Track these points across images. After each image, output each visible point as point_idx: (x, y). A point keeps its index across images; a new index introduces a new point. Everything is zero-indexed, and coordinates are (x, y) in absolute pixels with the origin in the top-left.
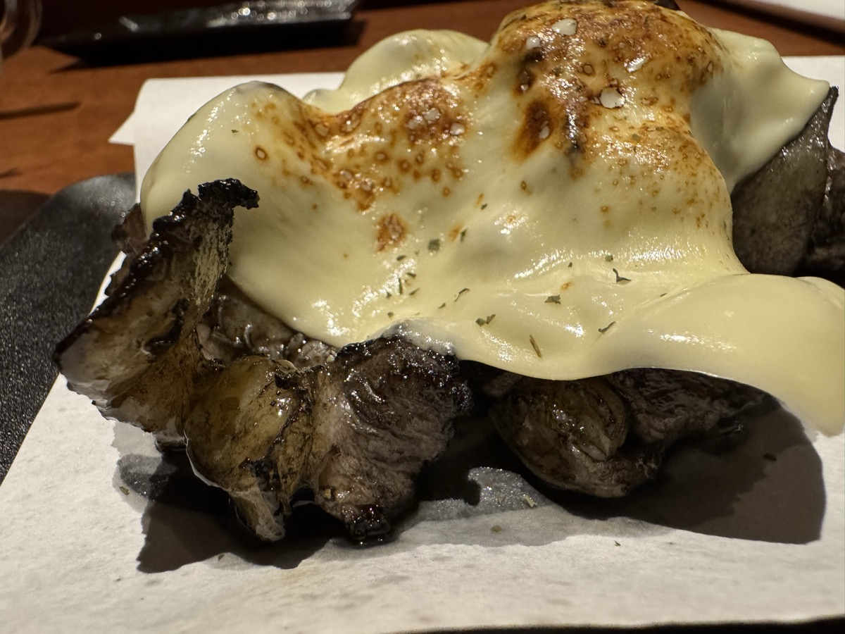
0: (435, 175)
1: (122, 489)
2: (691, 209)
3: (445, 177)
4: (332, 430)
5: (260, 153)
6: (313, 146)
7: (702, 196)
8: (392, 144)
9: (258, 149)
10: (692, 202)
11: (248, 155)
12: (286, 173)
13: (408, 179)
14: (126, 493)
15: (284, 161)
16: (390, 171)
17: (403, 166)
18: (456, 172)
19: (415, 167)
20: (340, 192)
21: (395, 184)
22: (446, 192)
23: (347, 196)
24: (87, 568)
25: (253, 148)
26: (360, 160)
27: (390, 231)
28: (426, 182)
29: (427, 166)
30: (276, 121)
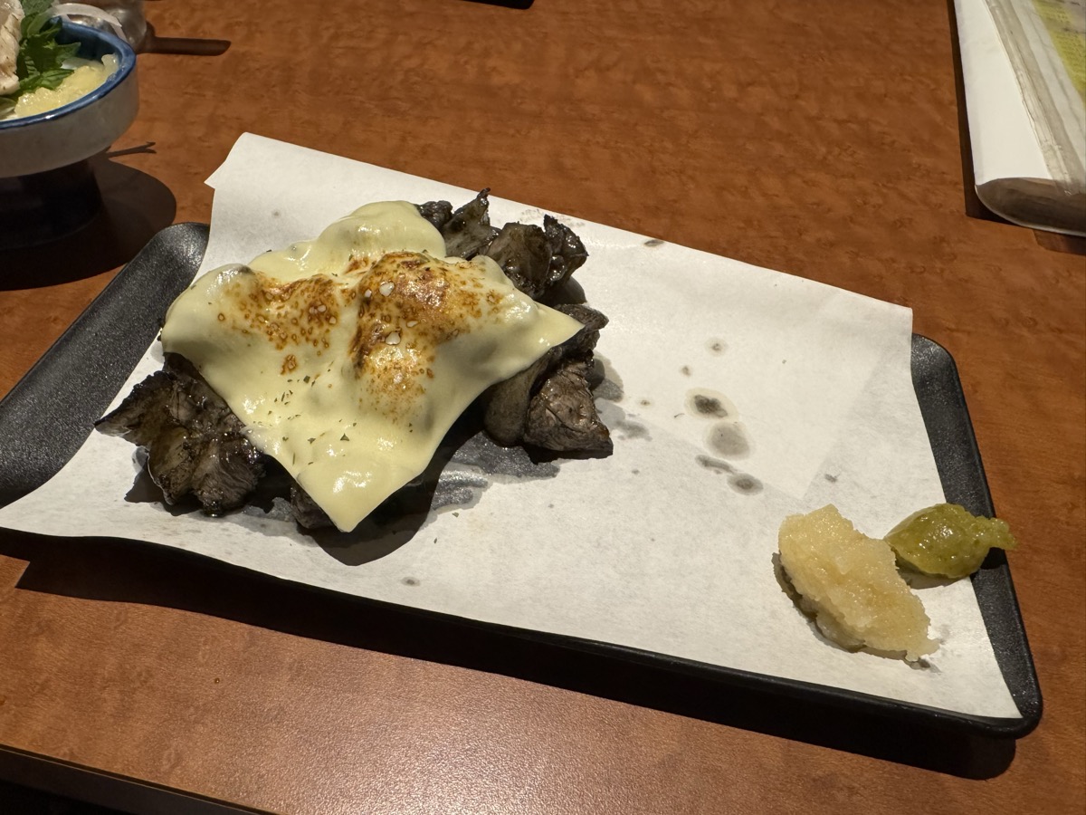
0: (315, 342)
1: (133, 460)
2: (391, 415)
3: (320, 345)
4: (209, 467)
5: (221, 317)
6: (260, 306)
7: (398, 410)
8: (301, 317)
9: (221, 314)
10: (393, 411)
11: (214, 318)
12: (234, 328)
13: (303, 339)
14: (134, 462)
15: (234, 321)
16: (295, 330)
17: (303, 332)
18: (326, 344)
19: (307, 334)
20: (267, 337)
21: (298, 340)
22: (319, 354)
23: (271, 340)
24: (108, 492)
25: (218, 313)
26: (283, 321)
27: (289, 365)
28: (311, 345)
29: (312, 337)
30: (238, 294)
